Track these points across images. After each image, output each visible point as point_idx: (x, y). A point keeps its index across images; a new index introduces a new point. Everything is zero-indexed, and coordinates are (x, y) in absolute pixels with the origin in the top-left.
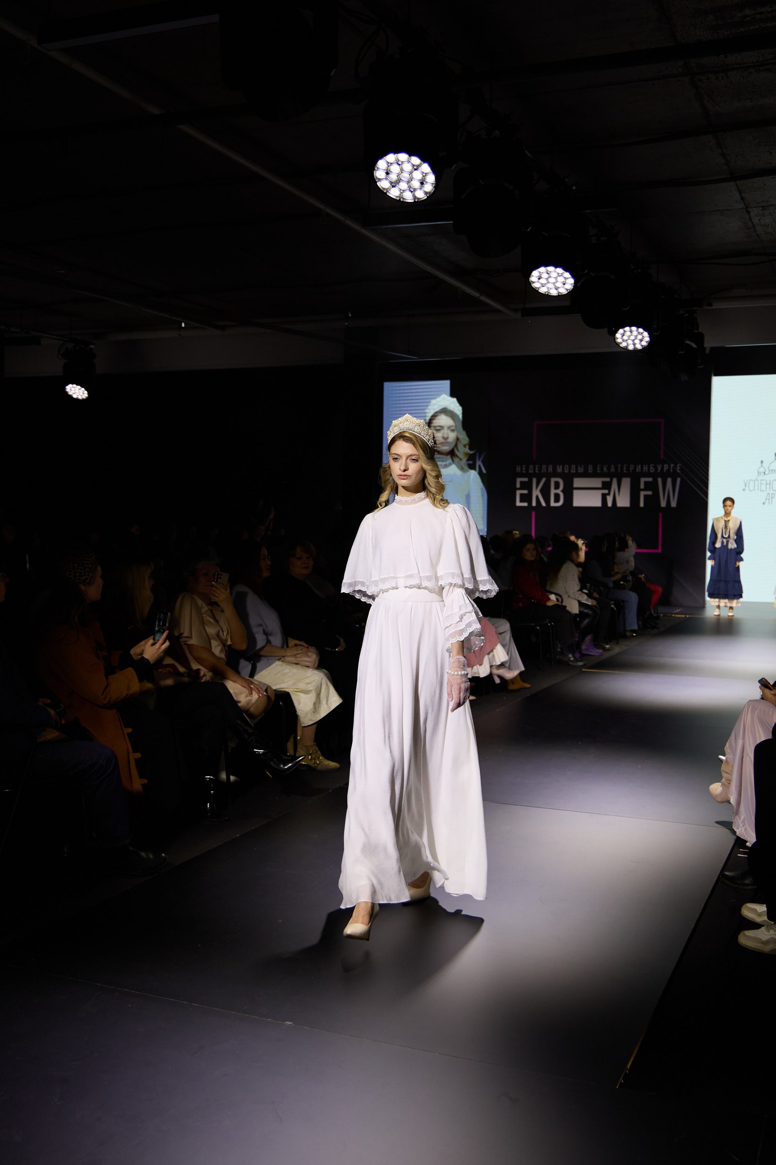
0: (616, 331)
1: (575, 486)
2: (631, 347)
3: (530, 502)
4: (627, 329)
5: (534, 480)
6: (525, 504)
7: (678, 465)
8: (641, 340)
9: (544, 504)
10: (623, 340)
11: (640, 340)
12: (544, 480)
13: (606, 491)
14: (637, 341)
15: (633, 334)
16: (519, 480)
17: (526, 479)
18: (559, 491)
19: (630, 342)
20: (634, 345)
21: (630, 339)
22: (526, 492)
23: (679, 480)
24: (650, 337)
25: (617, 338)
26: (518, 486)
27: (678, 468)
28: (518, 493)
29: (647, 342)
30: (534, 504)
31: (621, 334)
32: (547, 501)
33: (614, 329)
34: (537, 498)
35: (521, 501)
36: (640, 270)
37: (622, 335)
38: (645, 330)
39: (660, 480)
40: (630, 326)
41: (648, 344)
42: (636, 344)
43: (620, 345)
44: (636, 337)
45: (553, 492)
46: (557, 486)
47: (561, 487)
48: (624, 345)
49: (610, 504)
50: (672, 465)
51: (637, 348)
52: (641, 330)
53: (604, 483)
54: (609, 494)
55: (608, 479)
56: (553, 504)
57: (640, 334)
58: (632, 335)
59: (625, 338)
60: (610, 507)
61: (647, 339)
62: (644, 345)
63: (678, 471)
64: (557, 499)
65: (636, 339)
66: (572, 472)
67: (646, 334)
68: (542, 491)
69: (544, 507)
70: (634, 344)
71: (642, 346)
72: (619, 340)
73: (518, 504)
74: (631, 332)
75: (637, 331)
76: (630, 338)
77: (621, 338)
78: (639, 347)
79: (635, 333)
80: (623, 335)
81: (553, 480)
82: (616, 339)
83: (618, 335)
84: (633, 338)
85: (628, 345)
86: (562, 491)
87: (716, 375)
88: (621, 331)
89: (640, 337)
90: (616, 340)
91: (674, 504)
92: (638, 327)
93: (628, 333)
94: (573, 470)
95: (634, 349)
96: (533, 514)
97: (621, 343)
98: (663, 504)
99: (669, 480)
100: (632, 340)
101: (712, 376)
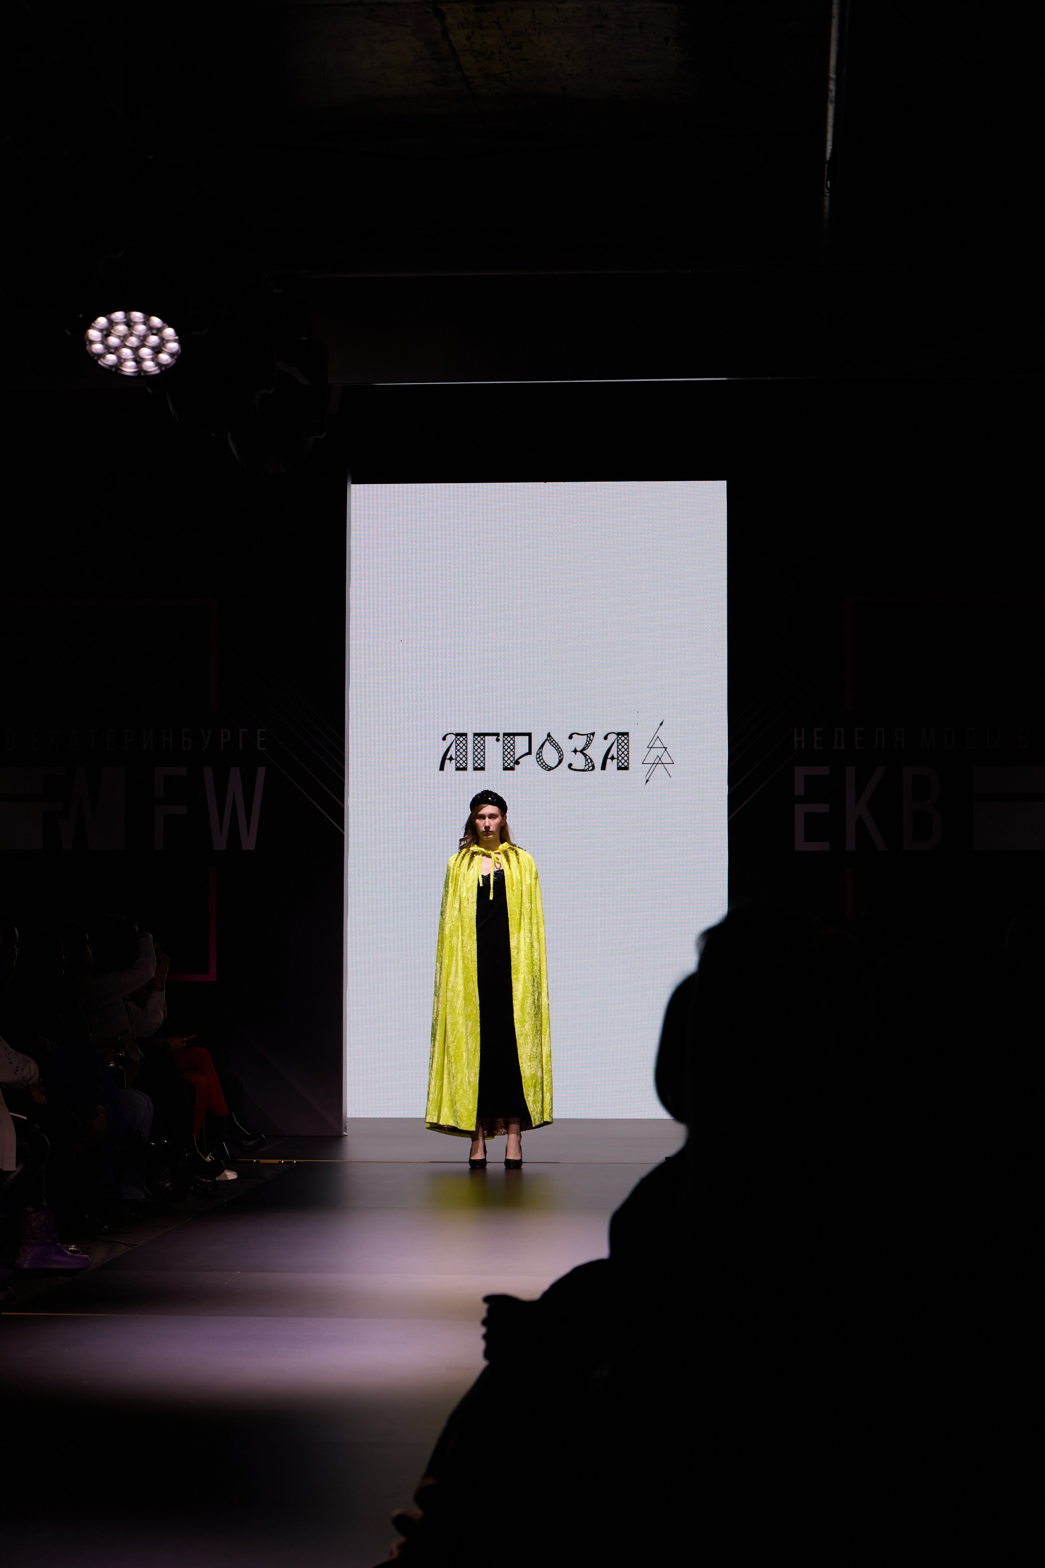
0: (89, 323)
2: (129, 368)
4: (119, 315)
7: (260, 731)
8: (157, 350)
10: (109, 349)
11: (153, 348)
13: (56, 807)
14: (145, 352)
15: (134, 332)
19: (126, 352)
20: (135, 360)
21: (126, 346)
23: (261, 772)
24: (180, 341)
25: (92, 342)
27: (259, 739)
29: (172, 355)
31: (101, 331)
33: (81, 316)
36: (151, 157)
37: (105, 333)
38: (168, 321)
39: (208, 773)
40: (127, 310)
41: (177, 360)
42: (143, 360)
43: (100, 362)
44: (143, 340)
48: (111, 358)
49: (67, 843)
50: (241, 730)
51: (146, 372)
52: (156, 321)
53: (50, 782)
54: (65, 814)
57: (155, 332)
58: (131, 334)
59: (113, 341)
61: (173, 346)
62: (165, 363)
63: (261, 748)
65: (144, 346)
67: (169, 332)
70: (138, 360)
71: (159, 364)
72: (98, 348)
74: (129, 324)
75: (145, 323)
76: (127, 344)
77: (102, 342)
78: (149, 366)
79: (141, 328)
80: (107, 333)
82: (88, 343)
83: (94, 334)
84: (133, 341)
85: (121, 361)
87: (358, 481)
88: (102, 321)
89: (153, 340)
90: (87, 348)
91: (249, 843)
92: (148, 314)
93: (122, 329)
95: (137, 374)
97: (101, 356)
98: (220, 843)
99: (235, 774)
100: (131, 348)
101: (349, 483)
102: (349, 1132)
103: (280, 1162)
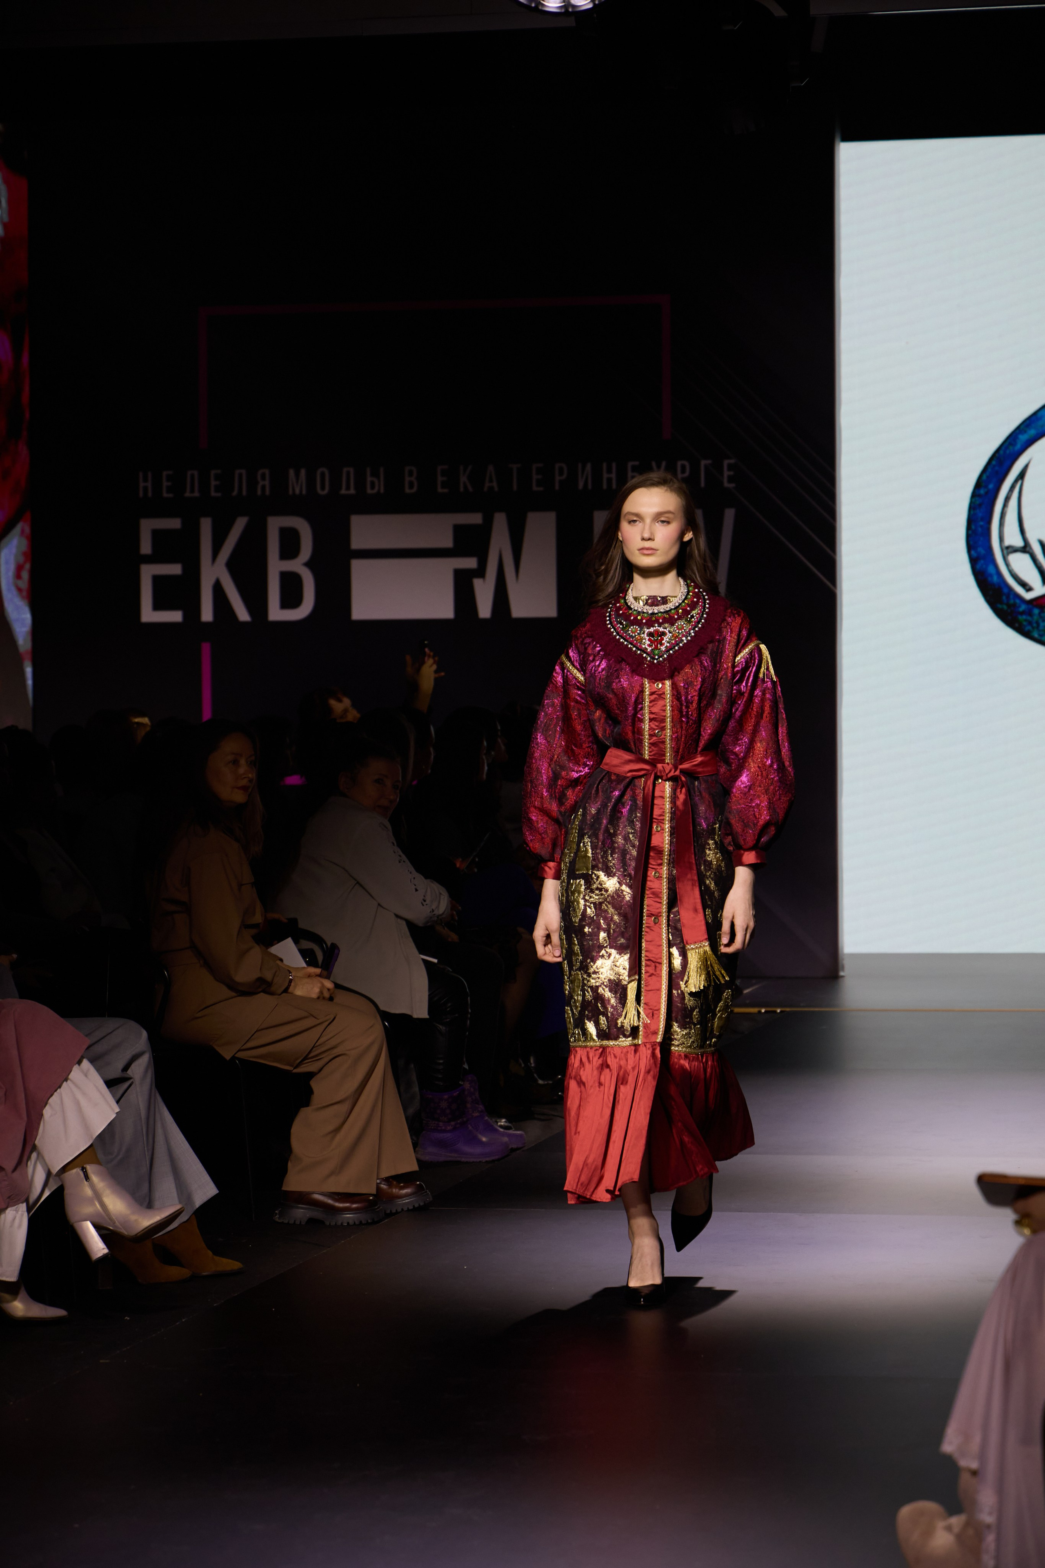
1: (357, 543)
3: (192, 608)
5: (206, 526)
6: (175, 616)
7: (726, 462)
9: (243, 615)
12: (240, 524)
13: (470, 563)
16: (147, 527)
17: (174, 523)
18: (297, 565)
22: (175, 569)
23: (729, 515)
26: (146, 548)
27: (726, 473)
28: (148, 573)
30: (207, 614)
32: (257, 603)
34: (218, 589)
35: (158, 606)
45: (275, 567)
46: (289, 549)
47: (306, 550)
49: (485, 610)
50: (703, 463)
53: (459, 531)
54: (480, 572)
55: (476, 519)
56: (276, 613)
60: (485, 620)
63: (726, 484)
64: (291, 598)
66: (343, 492)
68: (232, 566)
69: (245, 623)
73: (149, 615)
81: (275, 524)
86: (307, 564)
87: (847, 138)
94: (348, 488)
96: (206, 649)
101: (837, 140)
102: (847, 971)
103: (760, 1012)
